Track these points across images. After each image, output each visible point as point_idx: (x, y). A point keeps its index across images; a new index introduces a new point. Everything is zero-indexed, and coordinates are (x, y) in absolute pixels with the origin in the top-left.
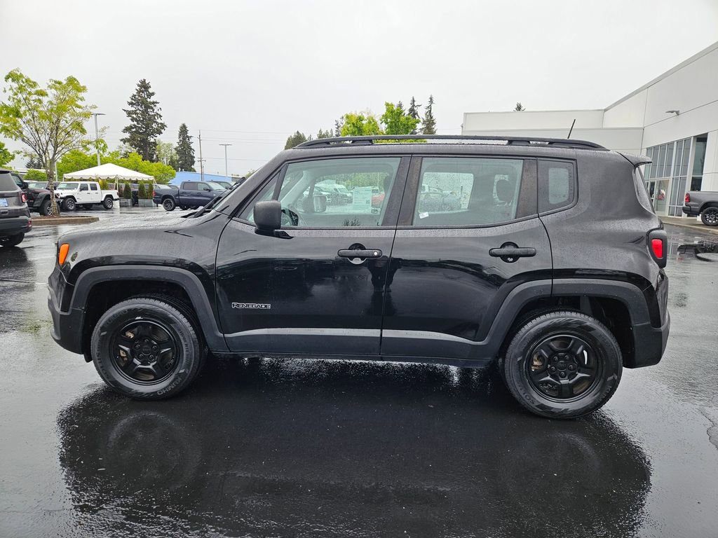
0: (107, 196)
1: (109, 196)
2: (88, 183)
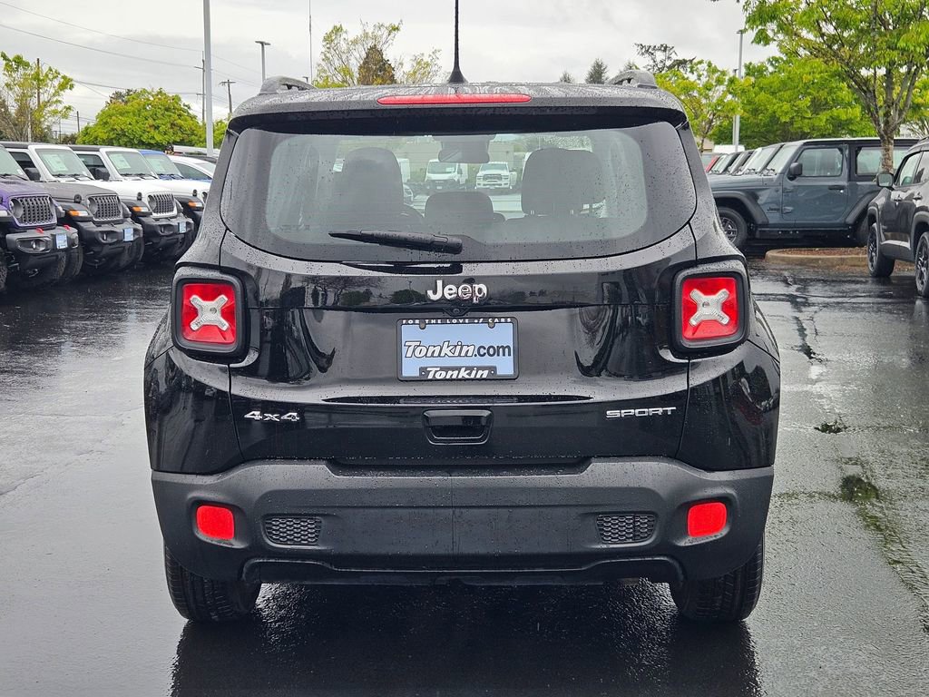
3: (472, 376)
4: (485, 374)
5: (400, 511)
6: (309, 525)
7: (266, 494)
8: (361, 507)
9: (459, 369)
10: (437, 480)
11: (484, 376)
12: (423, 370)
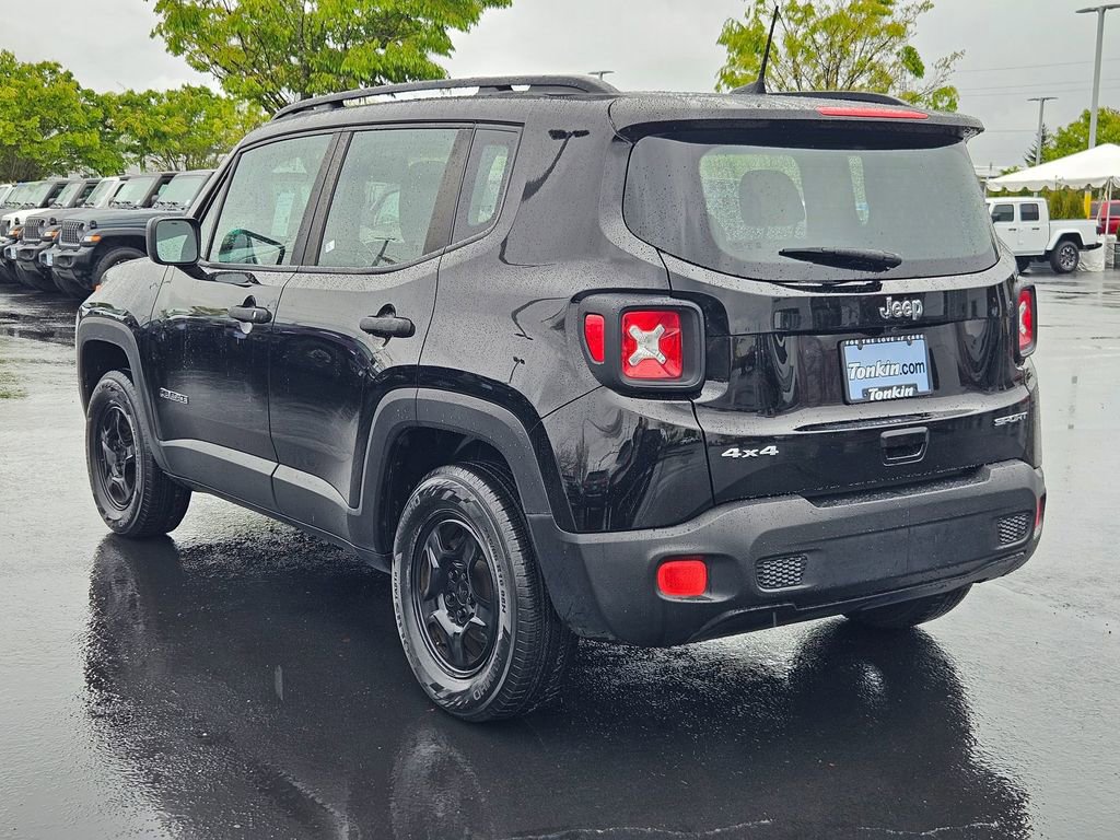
0: (1065, 237)
1: (1072, 239)
2: (1017, 202)
3: (902, 395)
4: (910, 391)
5: (871, 536)
6: (794, 565)
7: (760, 537)
8: (840, 538)
9: (891, 388)
10: (897, 499)
11: (911, 394)
12: (866, 392)
